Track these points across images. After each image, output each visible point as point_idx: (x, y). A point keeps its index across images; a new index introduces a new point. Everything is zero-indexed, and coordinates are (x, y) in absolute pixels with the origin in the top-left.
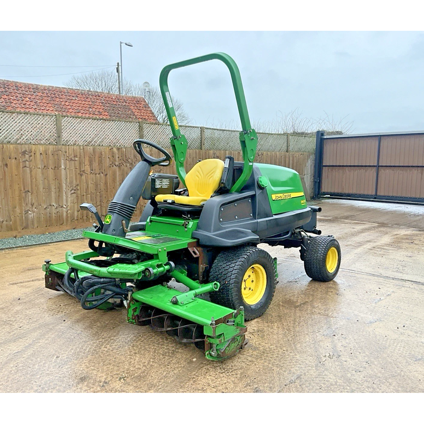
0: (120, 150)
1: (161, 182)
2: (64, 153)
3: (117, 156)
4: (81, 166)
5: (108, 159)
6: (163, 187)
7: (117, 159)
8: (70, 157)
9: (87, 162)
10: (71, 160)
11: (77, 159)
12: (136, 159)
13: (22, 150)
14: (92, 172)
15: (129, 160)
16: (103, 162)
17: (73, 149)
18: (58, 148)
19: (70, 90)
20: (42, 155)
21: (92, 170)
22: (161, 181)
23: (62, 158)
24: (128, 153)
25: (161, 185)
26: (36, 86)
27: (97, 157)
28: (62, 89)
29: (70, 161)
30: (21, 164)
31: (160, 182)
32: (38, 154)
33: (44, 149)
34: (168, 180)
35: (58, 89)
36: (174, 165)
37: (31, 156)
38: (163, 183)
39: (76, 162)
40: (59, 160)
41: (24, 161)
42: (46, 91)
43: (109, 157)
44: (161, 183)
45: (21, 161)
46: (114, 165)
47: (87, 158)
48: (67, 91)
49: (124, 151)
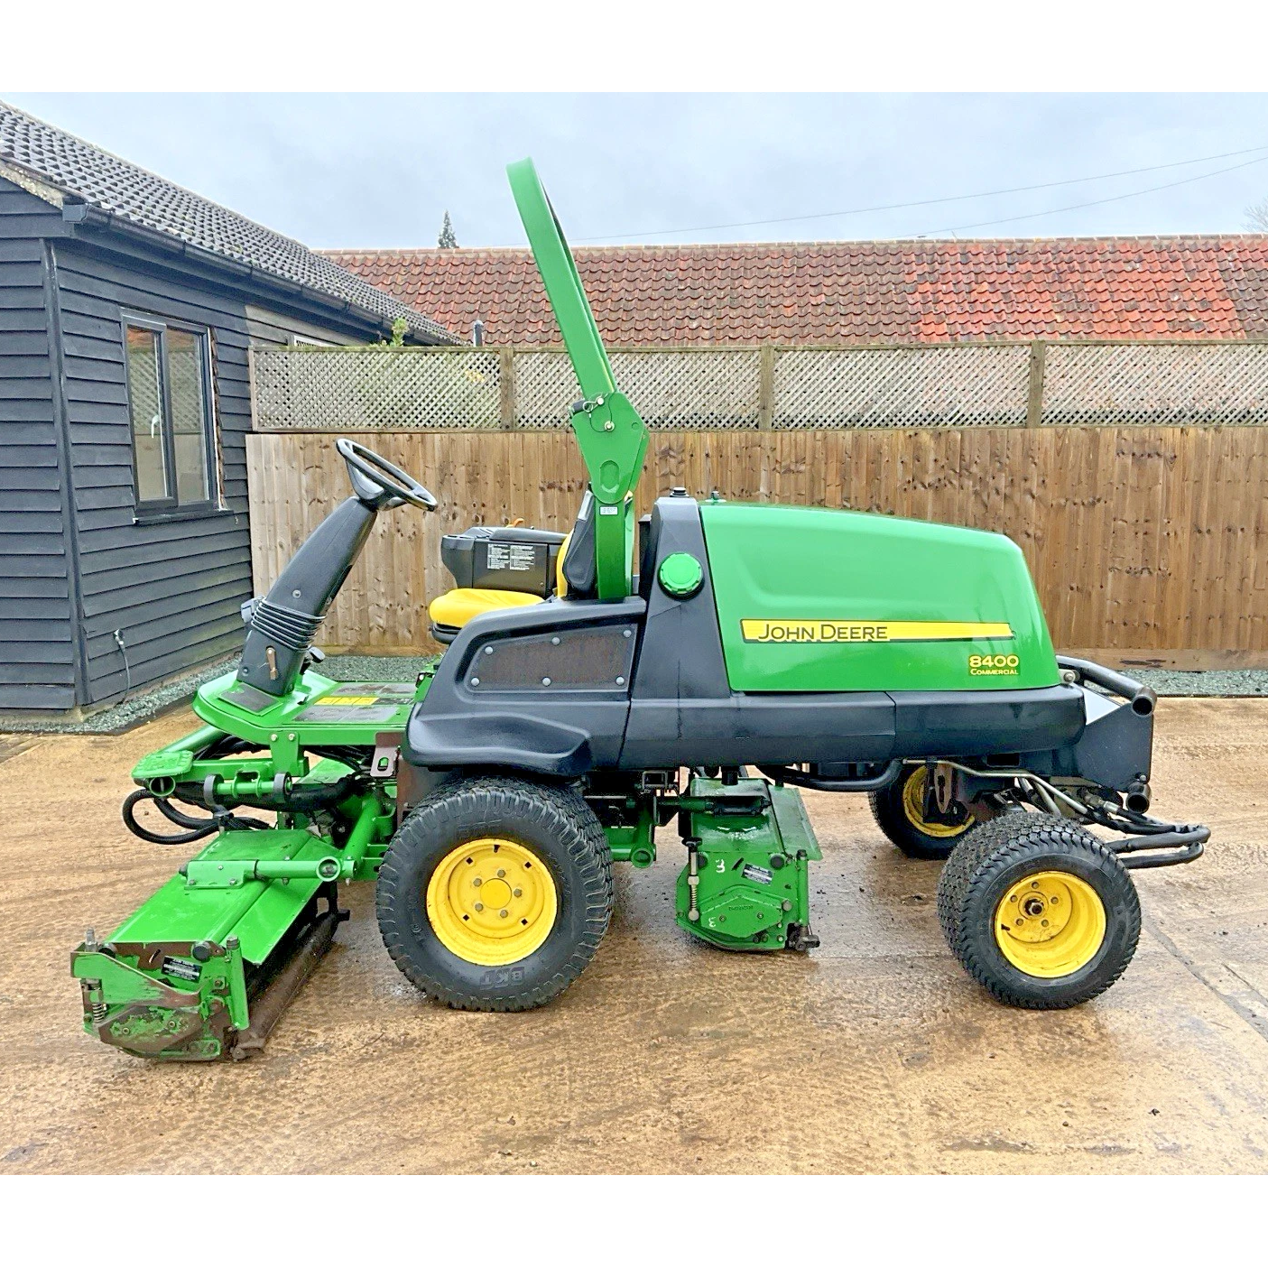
0: (943, 437)
1: (508, 554)
2: (769, 453)
3: (932, 457)
4: (817, 486)
5: (900, 466)
6: (511, 568)
7: (931, 466)
8: (783, 464)
9: (833, 478)
10: (788, 470)
11: (802, 468)
12: (998, 464)
13: (660, 447)
14: (845, 503)
15: (974, 469)
16: (883, 475)
17: (795, 440)
18: (753, 438)
19: (1122, 242)
20: (709, 460)
21: (848, 499)
22: (506, 551)
23: (762, 467)
24: (970, 444)
25: (507, 562)
26: (1019, 245)
27: (864, 461)
28: (1097, 244)
29: (785, 472)
30: (658, 480)
31: (503, 554)
32: (700, 455)
33: (715, 444)
34: (530, 548)
35: (1087, 243)
36: (1156, 483)
37: (682, 462)
38: (512, 557)
39: (800, 476)
40: (753, 470)
41: (664, 475)
42: (1045, 256)
43: (905, 459)
44: (506, 557)
45: (658, 474)
46: (919, 486)
47: (833, 466)
48: (1114, 246)
49: (956, 441)
